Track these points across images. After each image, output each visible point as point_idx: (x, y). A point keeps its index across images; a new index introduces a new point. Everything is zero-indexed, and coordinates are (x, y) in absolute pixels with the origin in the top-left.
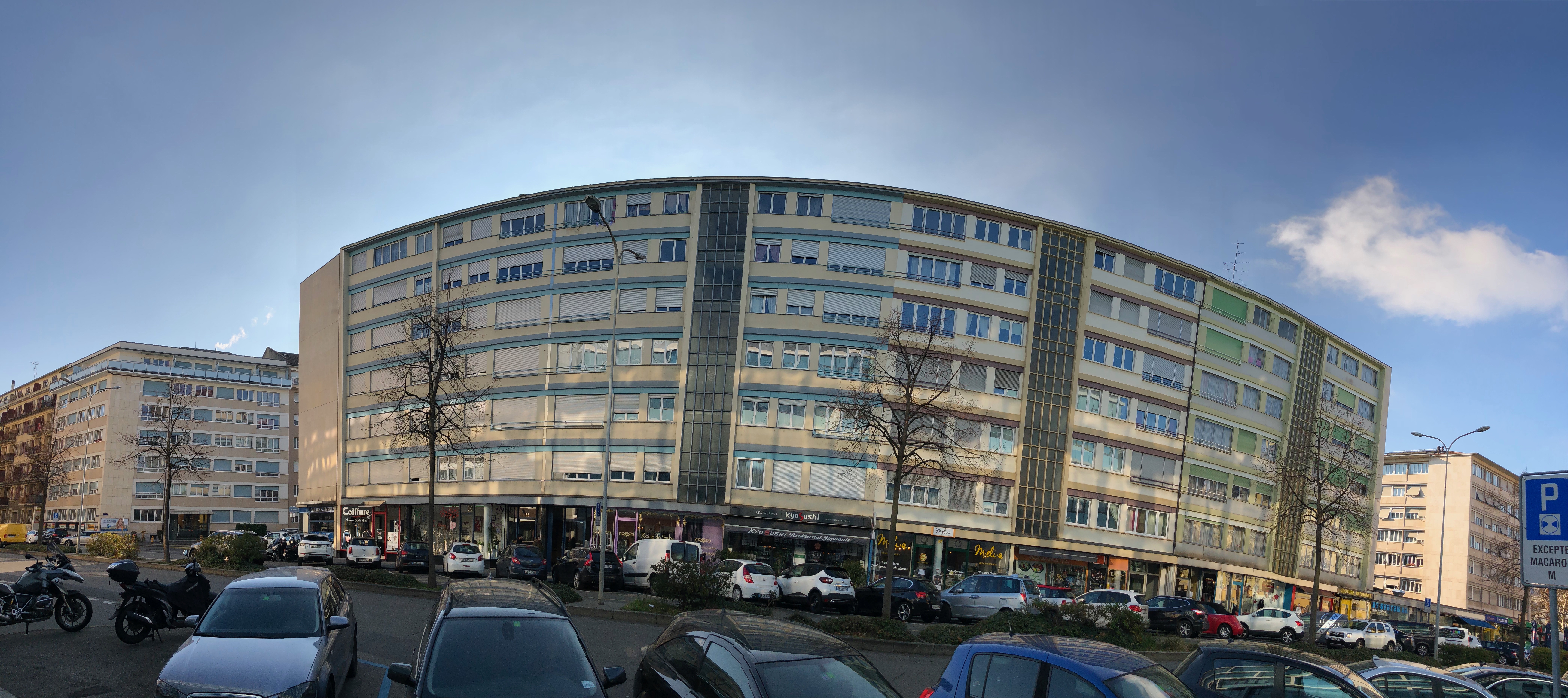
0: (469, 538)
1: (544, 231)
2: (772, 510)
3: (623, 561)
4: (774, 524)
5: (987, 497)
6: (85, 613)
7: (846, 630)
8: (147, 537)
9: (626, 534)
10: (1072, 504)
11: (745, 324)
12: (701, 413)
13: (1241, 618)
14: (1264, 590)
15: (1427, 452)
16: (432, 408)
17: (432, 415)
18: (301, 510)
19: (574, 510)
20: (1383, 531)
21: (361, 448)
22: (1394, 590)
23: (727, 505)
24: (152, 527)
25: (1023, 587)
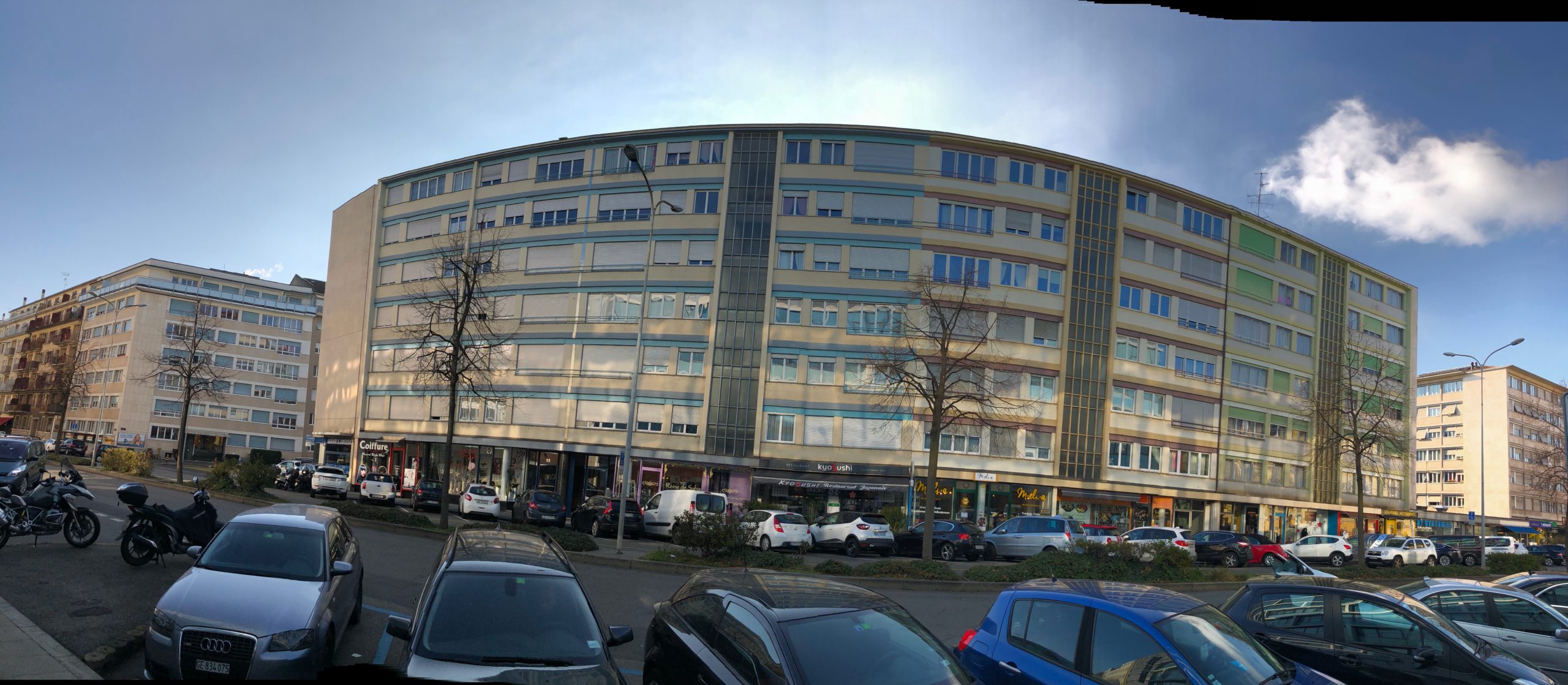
0: (484, 480)
1: (581, 177)
2: (803, 462)
3: (645, 510)
4: (806, 476)
5: (1029, 443)
6: (93, 530)
7: (886, 573)
8: (163, 456)
9: (650, 484)
10: (1114, 447)
11: (773, 281)
12: (730, 368)
13: (1286, 547)
14: (1307, 519)
15: (1460, 370)
16: (456, 349)
17: (454, 356)
18: (318, 440)
19: (597, 458)
20: (1421, 452)
21: (383, 381)
22: (1437, 506)
23: (756, 457)
24: (168, 445)
25: (1067, 527)
